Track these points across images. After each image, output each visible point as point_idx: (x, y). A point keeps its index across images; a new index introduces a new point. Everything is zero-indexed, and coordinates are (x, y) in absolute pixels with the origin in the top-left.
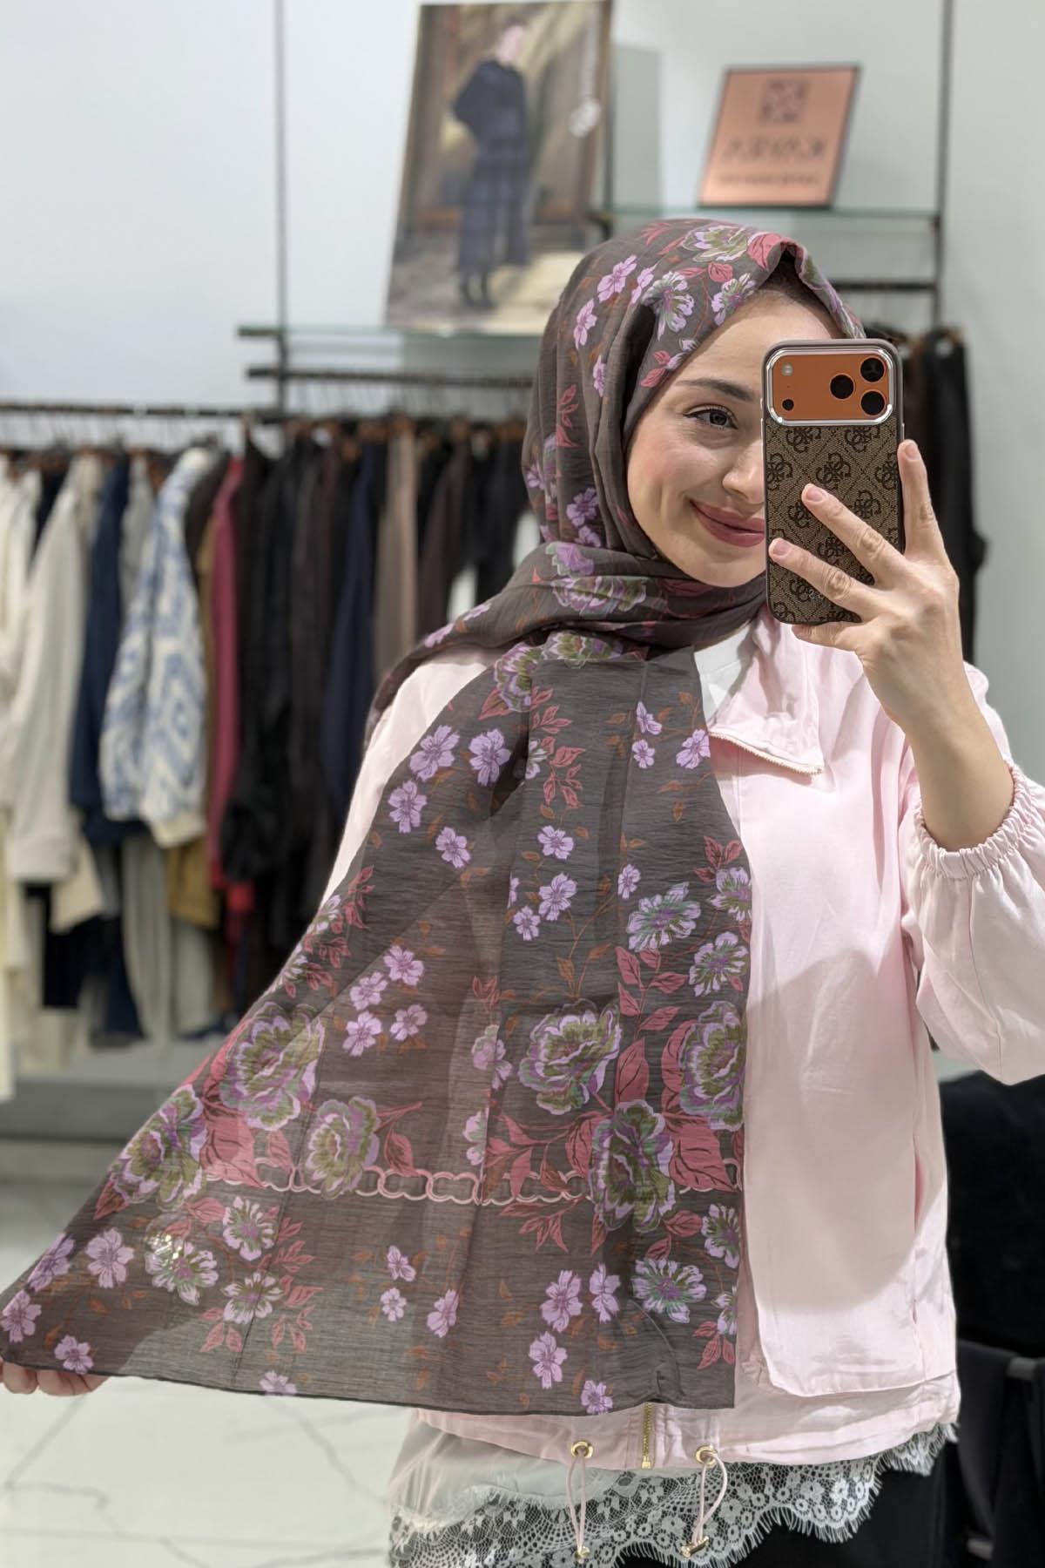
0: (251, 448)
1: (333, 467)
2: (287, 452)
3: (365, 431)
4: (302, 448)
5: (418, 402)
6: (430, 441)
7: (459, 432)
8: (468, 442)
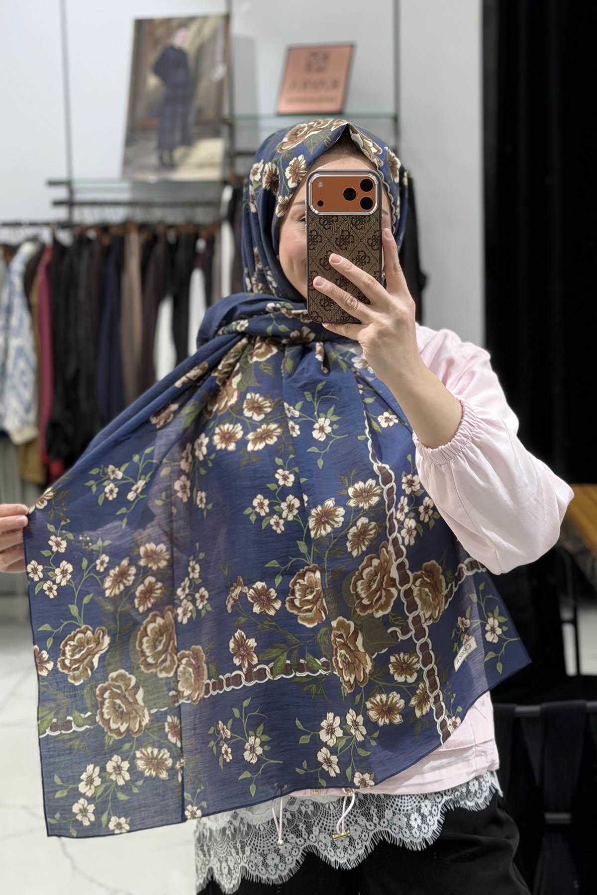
0: (56, 242)
1: (97, 249)
2: (74, 243)
3: (114, 231)
4: (81, 240)
5: (140, 215)
6: (145, 235)
7: (160, 230)
8: (165, 235)
